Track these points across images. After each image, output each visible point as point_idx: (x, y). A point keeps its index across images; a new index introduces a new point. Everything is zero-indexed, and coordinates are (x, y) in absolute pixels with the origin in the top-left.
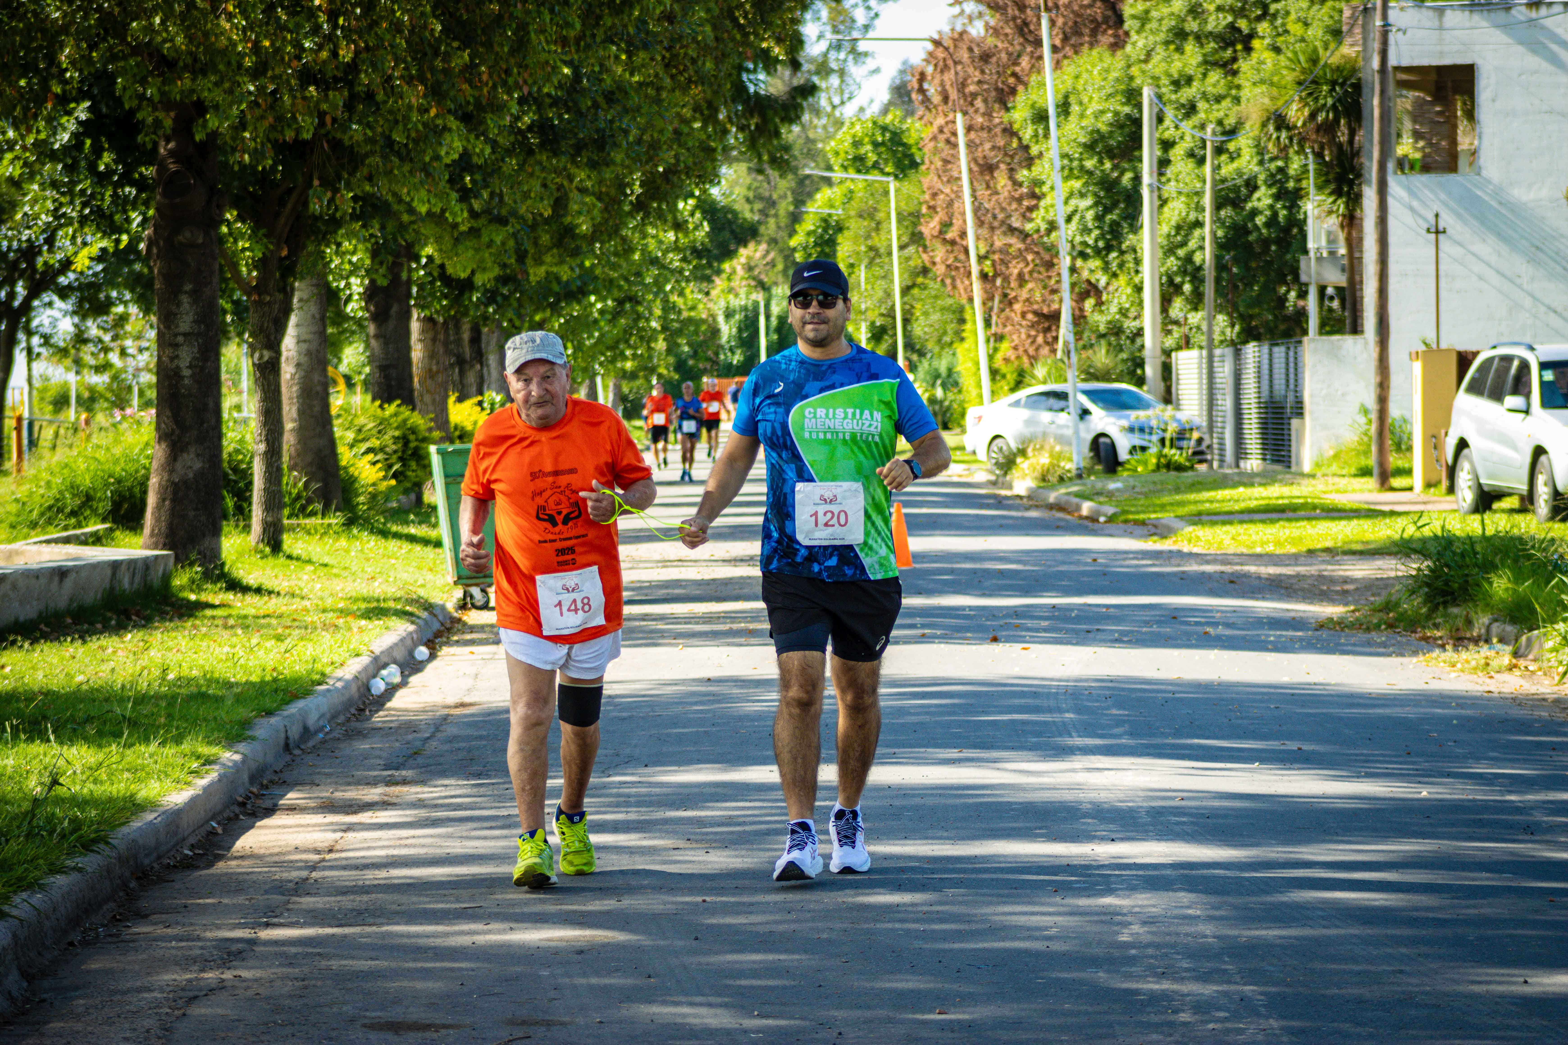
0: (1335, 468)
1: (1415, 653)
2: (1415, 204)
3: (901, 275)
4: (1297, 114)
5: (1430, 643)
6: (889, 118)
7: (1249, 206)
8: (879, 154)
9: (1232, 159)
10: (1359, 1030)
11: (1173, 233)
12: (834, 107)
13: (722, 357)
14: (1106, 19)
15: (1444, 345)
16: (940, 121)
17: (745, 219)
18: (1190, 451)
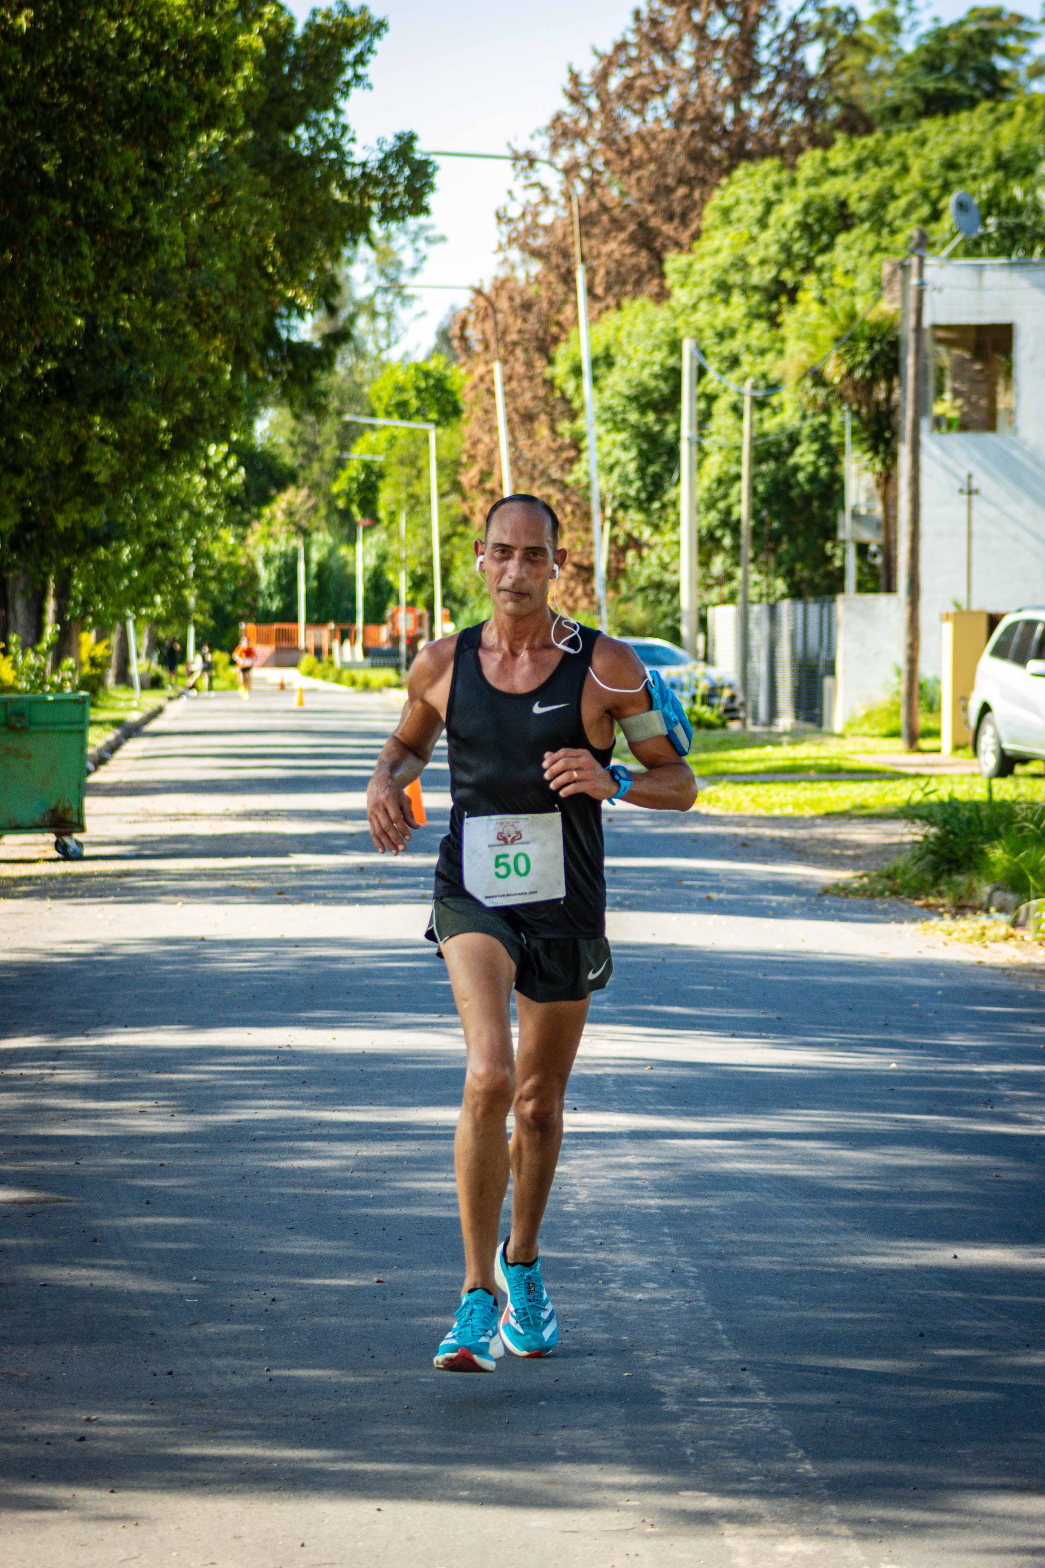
0: (866, 728)
1: (914, 920)
2: (950, 463)
3: (440, 523)
4: (834, 371)
5: (932, 910)
6: (432, 365)
7: (792, 461)
8: (423, 400)
9: (775, 413)
10: (783, 1302)
11: (715, 485)
12: (381, 350)
13: (261, 603)
14: (651, 268)
15: (975, 607)
16: (481, 370)
17: (285, 465)
18: (722, 709)
